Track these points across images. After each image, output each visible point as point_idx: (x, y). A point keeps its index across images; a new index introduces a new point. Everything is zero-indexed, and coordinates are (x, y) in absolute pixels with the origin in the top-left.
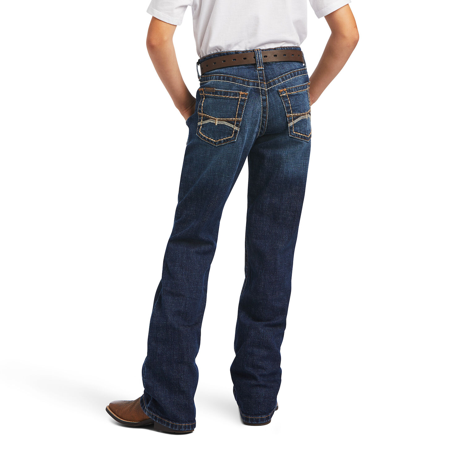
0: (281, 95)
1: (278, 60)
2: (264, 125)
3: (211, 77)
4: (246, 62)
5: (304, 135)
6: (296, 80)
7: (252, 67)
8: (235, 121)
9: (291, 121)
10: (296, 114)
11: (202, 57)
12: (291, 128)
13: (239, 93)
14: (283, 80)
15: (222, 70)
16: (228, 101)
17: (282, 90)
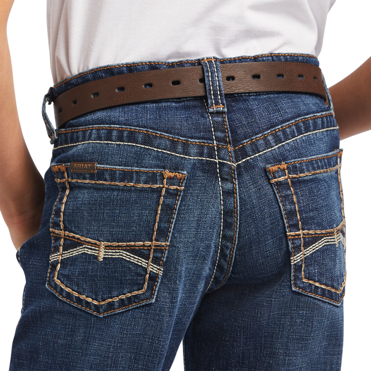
0: (273, 181)
1: (262, 89)
2: (225, 260)
3: (84, 132)
4: (178, 92)
5: (329, 288)
6: (310, 142)
7: (195, 107)
8: (150, 250)
9: (298, 249)
10: (311, 232)
11: (59, 80)
12: (298, 268)
13: (162, 175)
14: (278, 140)
15: (116, 114)
16: (134, 195)
17: (275, 168)
